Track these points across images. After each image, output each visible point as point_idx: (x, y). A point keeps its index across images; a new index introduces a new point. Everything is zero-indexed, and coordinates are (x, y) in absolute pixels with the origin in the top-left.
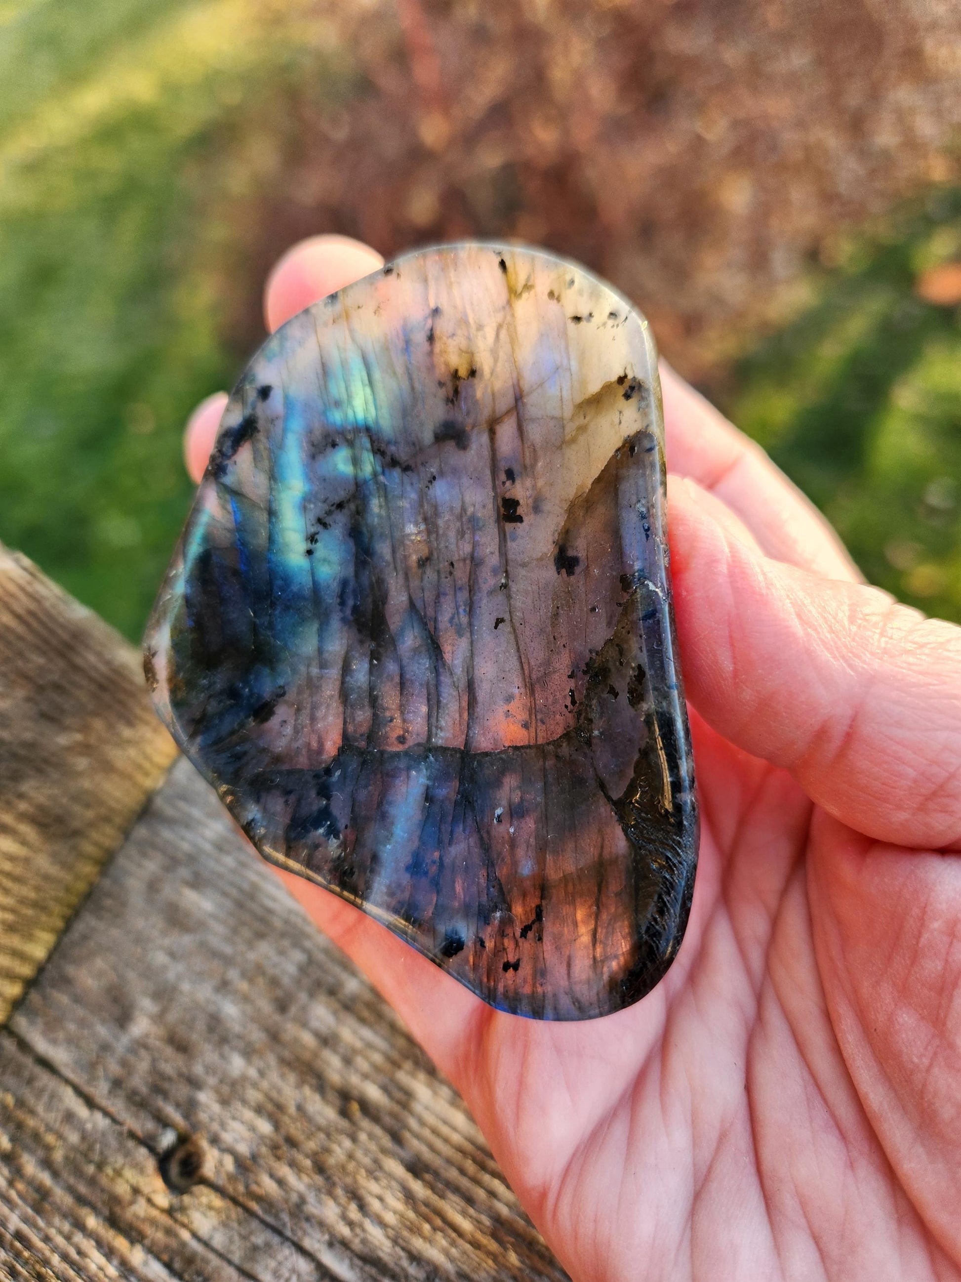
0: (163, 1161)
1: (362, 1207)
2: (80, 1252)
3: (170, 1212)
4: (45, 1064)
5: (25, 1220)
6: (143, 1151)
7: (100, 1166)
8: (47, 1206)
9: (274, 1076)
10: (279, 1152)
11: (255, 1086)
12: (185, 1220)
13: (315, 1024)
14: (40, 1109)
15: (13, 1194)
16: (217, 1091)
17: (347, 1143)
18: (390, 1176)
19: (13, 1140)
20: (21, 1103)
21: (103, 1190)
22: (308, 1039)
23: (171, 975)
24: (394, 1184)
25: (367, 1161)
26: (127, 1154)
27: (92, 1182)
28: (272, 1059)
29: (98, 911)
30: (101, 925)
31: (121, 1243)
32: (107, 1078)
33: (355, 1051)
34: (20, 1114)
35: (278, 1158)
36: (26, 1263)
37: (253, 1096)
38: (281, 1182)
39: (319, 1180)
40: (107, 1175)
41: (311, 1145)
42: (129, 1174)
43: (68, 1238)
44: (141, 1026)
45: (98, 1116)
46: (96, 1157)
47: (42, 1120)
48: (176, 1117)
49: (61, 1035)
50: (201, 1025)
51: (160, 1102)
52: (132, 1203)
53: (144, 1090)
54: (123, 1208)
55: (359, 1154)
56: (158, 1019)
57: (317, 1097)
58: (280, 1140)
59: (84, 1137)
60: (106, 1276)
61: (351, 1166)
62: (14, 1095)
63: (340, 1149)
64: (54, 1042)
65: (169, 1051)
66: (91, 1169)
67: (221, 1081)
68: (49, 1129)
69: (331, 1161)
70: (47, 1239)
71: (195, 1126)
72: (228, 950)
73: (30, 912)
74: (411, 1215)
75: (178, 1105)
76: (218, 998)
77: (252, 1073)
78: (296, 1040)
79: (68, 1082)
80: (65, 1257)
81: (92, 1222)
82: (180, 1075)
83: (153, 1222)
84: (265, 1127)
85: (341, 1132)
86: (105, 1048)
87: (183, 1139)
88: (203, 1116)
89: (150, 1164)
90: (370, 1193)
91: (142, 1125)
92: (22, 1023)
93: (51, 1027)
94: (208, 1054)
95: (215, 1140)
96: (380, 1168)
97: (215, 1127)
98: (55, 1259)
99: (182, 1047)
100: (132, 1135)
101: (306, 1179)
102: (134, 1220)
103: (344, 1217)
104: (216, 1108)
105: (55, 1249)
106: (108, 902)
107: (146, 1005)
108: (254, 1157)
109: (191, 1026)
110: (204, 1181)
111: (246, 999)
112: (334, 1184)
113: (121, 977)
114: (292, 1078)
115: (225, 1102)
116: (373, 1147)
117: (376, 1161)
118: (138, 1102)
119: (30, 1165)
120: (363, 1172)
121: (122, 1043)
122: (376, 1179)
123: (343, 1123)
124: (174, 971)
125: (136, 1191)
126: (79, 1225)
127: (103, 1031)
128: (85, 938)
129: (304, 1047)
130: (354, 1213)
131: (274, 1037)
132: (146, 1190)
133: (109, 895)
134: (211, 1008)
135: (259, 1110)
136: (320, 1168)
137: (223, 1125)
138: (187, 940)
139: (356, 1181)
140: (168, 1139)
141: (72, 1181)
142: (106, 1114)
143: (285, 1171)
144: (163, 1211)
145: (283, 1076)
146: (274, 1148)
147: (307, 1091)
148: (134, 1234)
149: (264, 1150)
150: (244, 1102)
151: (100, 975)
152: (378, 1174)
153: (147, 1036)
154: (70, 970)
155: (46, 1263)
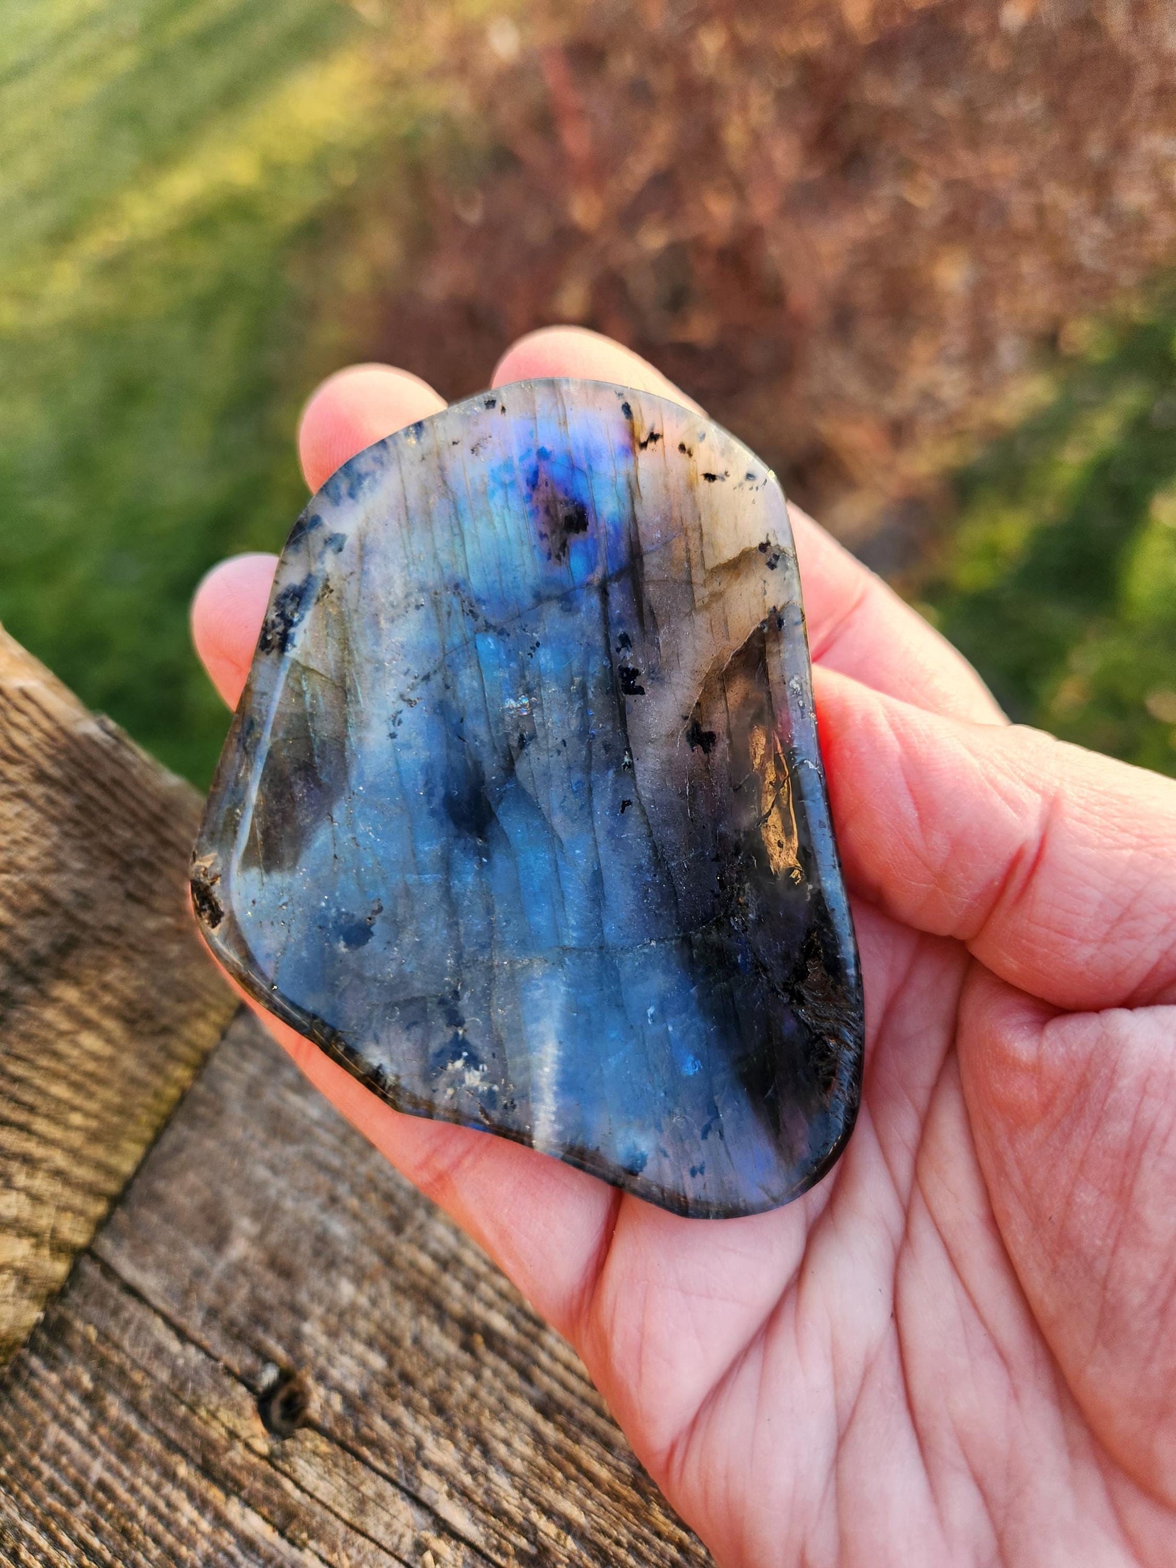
0: (264, 1401)
1: (487, 1452)
2: (169, 1504)
3: (270, 1458)
4: (132, 1291)
5: (109, 1467)
6: (242, 1389)
7: (192, 1408)
8: (133, 1454)
9: (387, 1304)
10: (394, 1391)
11: (367, 1316)
12: (287, 1468)
13: (433, 1246)
14: (126, 1343)
15: (95, 1440)
16: (324, 1321)
17: (470, 1381)
18: (518, 1417)
19: (95, 1378)
20: (105, 1336)
21: (195, 1435)
22: (426, 1262)
23: (272, 1192)
24: (522, 1426)
25: (492, 1400)
26: (224, 1393)
27: (184, 1425)
28: (385, 1286)
29: (193, 1120)
30: (193, 1135)
31: (215, 1494)
32: (200, 1308)
33: (477, 1276)
34: (103, 1349)
35: (393, 1398)
36: (109, 1517)
37: (363, 1326)
38: (395, 1424)
39: (439, 1422)
40: (200, 1418)
41: (429, 1382)
42: (224, 1415)
43: (157, 1488)
44: (239, 1249)
45: (192, 1350)
46: (188, 1397)
47: (128, 1356)
48: (279, 1351)
49: (150, 1259)
50: (305, 1248)
51: (260, 1334)
52: (227, 1449)
53: (242, 1320)
54: (218, 1455)
55: (483, 1393)
56: (258, 1240)
57: (436, 1329)
58: (394, 1376)
59: (174, 1376)
60: (198, 1531)
61: (474, 1406)
62: (96, 1327)
63: (463, 1386)
64: (143, 1268)
65: (270, 1277)
66: (183, 1410)
67: (329, 1310)
68: (135, 1365)
69: (452, 1401)
70: (133, 1490)
71: (300, 1361)
72: (336, 1162)
73: (115, 1119)
74: (541, 1461)
75: (280, 1338)
76: (323, 1217)
77: (363, 1301)
78: (413, 1264)
79: (157, 1312)
80: (153, 1510)
81: (183, 1470)
82: (282, 1303)
83: (251, 1470)
84: (378, 1362)
85: (462, 1367)
86: (199, 1273)
87: (286, 1376)
88: (308, 1350)
89: (249, 1404)
90: (495, 1436)
91: (241, 1360)
92: (107, 1246)
93: (140, 1249)
94: (315, 1281)
95: (321, 1377)
96: (507, 1408)
97: (322, 1361)
98: (143, 1513)
99: (287, 1273)
100: (228, 1371)
101: (422, 1420)
102: (229, 1468)
103: (466, 1464)
104: (323, 1340)
105: (142, 1501)
106: (202, 1110)
107: (245, 1225)
108: (366, 1396)
109: (295, 1249)
110: (310, 1424)
111: (356, 1217)
112: (455, 1426)
113: (217, 1194)
114: (408, 1307)
115: (333, 1334)
116: (498, 1384)
117: (501, 1400)
118: (236, 1335)
119: (114, 1407)
120: (487, 1412)
121: (219, 1267)
122: (503, 1422)
123: (465, 1358)
124: (277, 1185)
125: (233, 1435)
126: (170, 1475)
127: (197, 1254)
128: (178, 1149)
129: (421, 1272)
130: (476, 1459)
131: (388, 1259)
132: (244, 1434)
133: (203, 1101)
134: (318, 1229)
135: (370, 1343)
136: (439, 1409)
137: (330, 1360)
138: (291, 1151)
139: (479, 1423)
140: (269, 1376)
141: (161, 1424)
142: (200, 1347)
143: (400, 1411)
144: (262, 1457)
145: (397, 1306)
146: (388, 1385)
147: (424, 1321)
148: (230, 1485)
149: (376, 1387)
150: (354, 1334)
151: (192, 1192)
152: (503, 1415)
153: (246, 1259)
154: (160, 1186)
155: (132, 1516)
